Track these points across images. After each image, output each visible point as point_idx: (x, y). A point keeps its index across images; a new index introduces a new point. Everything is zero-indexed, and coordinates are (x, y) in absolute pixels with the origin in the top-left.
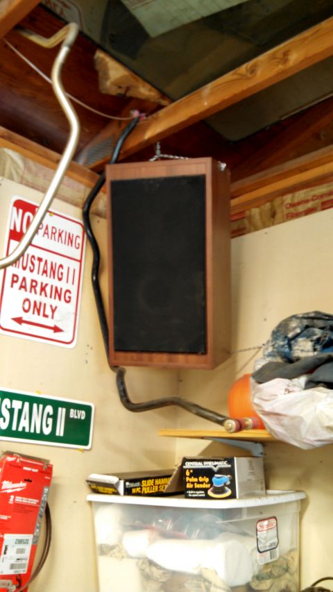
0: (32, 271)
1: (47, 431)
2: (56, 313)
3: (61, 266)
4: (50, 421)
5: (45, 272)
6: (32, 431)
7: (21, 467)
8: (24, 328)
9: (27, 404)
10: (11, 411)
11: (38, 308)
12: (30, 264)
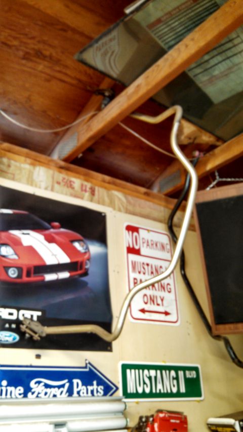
0: (144, 273)
1: (175, 390)
2: (164, 302)
3: (161, 267)
4: (175, 382)
5: (152, 273)
6: (165, 391)
7: (168, 421)
8: (147, 316)
9: (159, 372)
10: (150, 378)
11: (152, 300)
12: (142, 269)
